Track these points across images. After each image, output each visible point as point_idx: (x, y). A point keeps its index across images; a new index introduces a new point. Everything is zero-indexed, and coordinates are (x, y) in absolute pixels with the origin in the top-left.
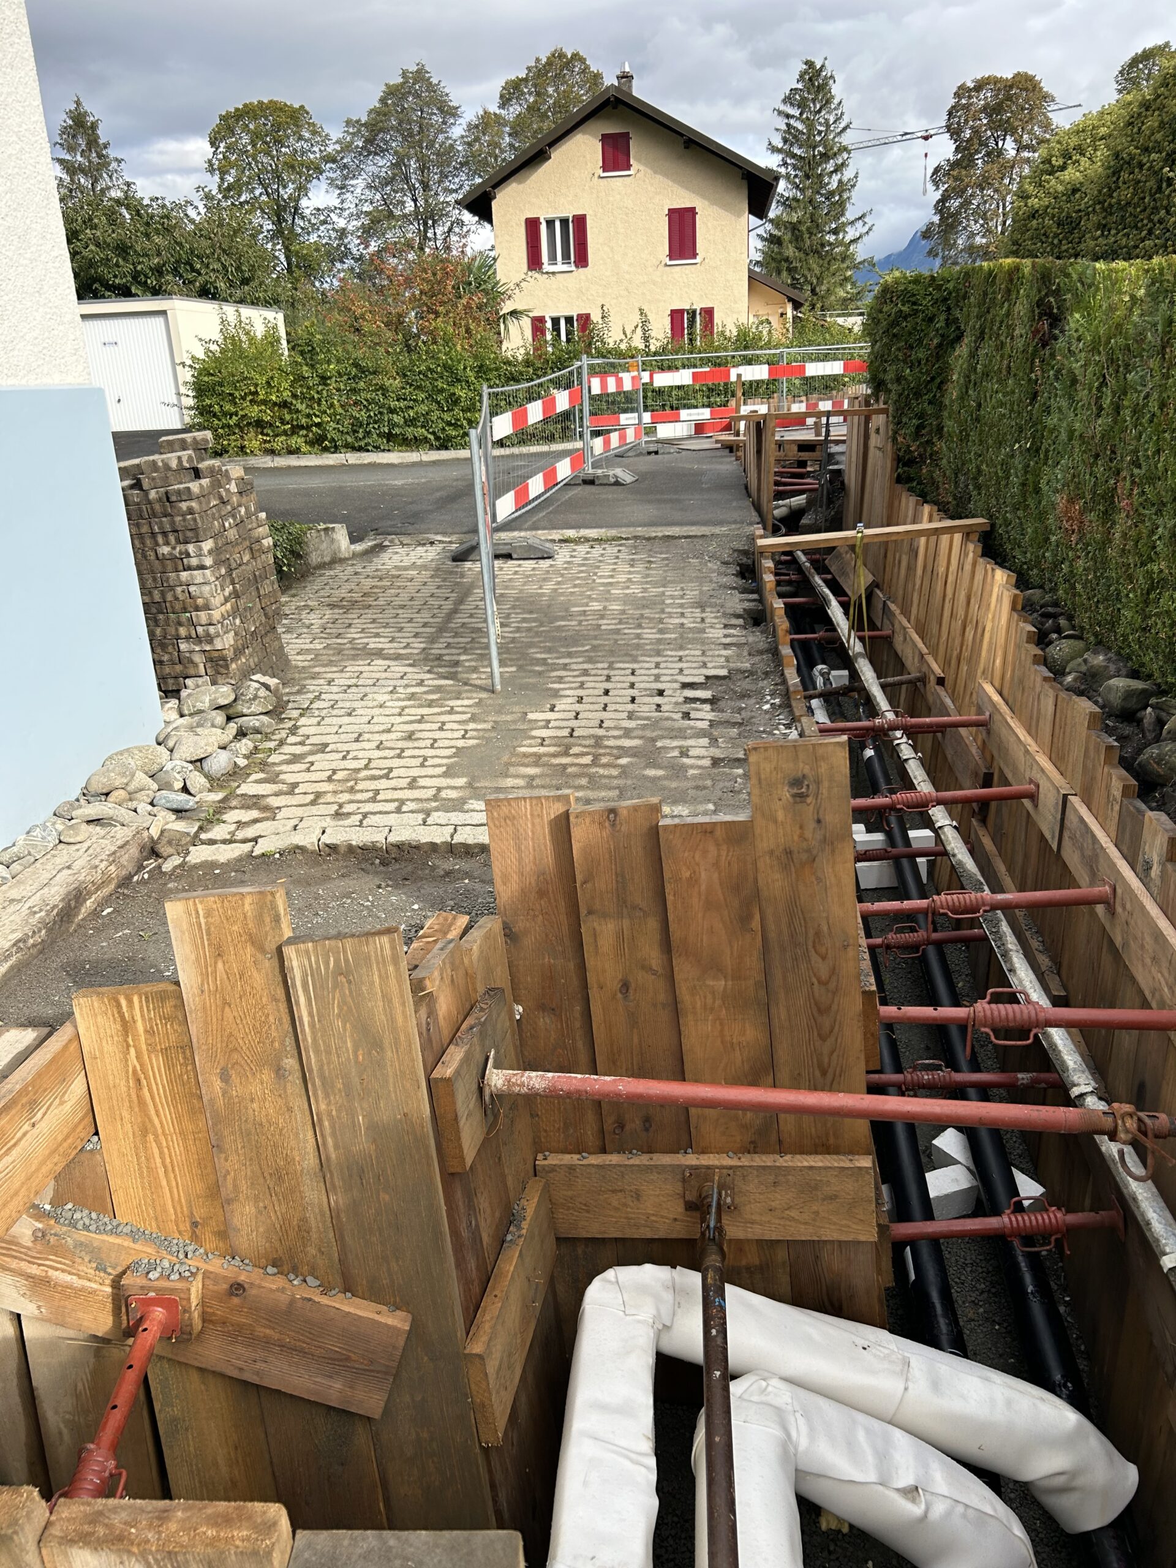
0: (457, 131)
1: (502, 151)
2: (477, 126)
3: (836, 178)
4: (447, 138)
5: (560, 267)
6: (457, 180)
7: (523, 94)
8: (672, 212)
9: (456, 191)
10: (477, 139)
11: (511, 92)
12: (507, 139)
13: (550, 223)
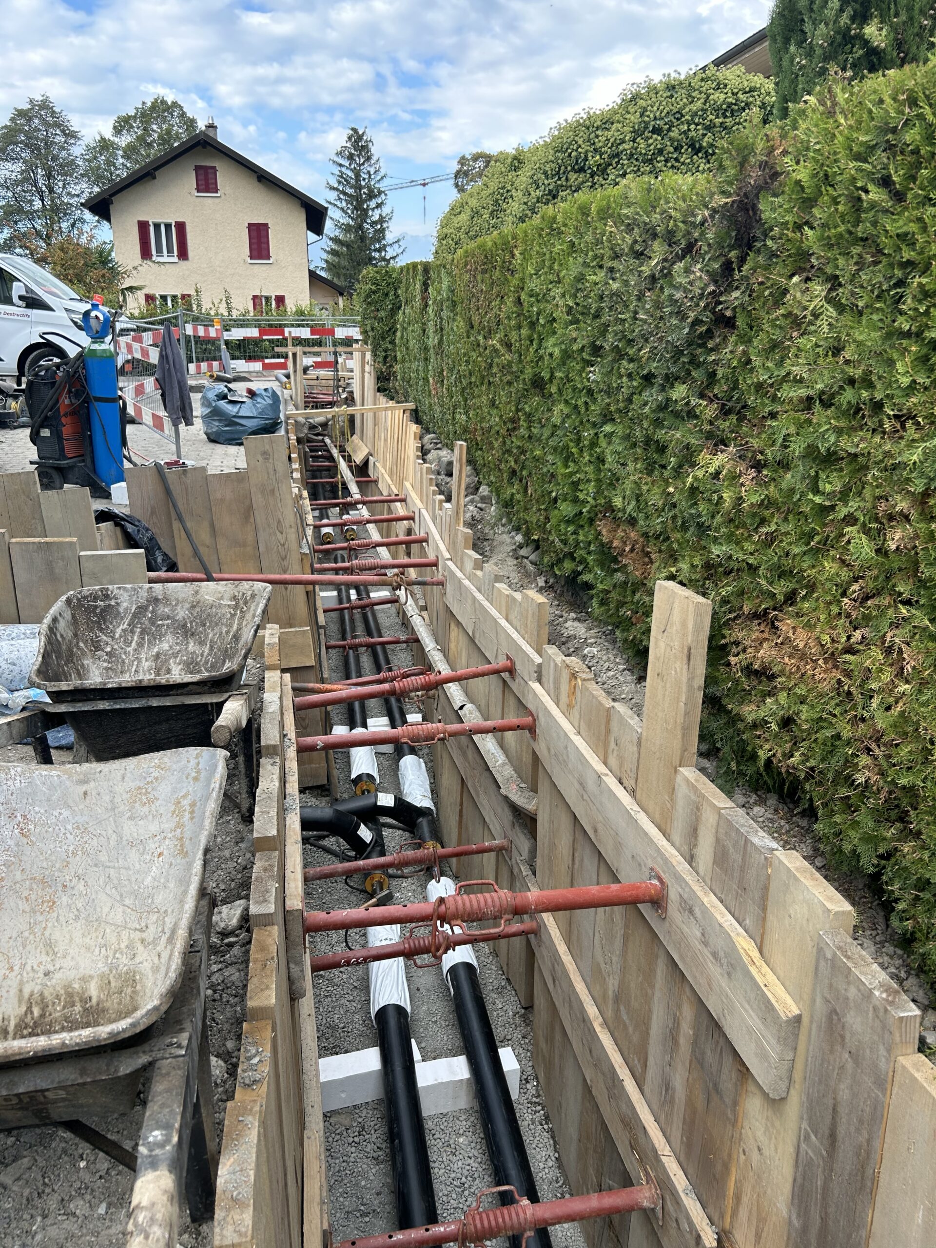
0: (77, 150)
1: (116, 169)
2: (94, 148)
3: (377, 212)
4: (69, 155)
5: (165, 259)
6: (78, 188)
7: (132, 127)
8: (250, 226)
9: (78, 196)
10: (95, 158)
11: (122, 125)
12: (121, 160)
13: (157, 226)
